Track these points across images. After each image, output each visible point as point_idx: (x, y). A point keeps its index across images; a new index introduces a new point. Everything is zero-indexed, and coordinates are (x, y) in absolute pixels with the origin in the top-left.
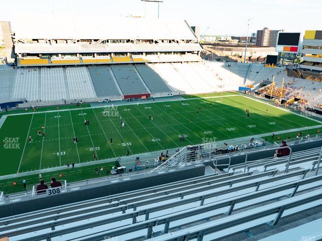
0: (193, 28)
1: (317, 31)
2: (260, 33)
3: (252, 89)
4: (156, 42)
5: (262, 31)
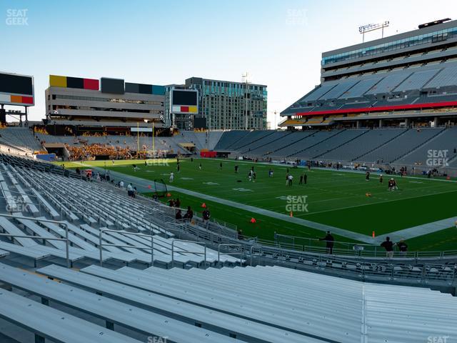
1: (68, 78)
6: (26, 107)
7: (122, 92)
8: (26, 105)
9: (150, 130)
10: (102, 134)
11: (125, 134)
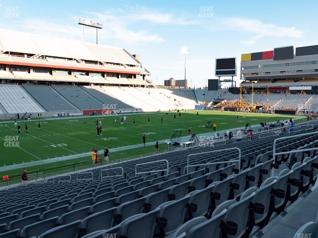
0: (134, 56)
1: (252, 54)
2: (167, 83)
3: (209, 106)
4: (101, 63)
5: (169, 81)
6: (233, 76)
7: (291, 57)
8: (233, 75)
9: (310, 88)
10: (266, 92)
11: (285, 93)
